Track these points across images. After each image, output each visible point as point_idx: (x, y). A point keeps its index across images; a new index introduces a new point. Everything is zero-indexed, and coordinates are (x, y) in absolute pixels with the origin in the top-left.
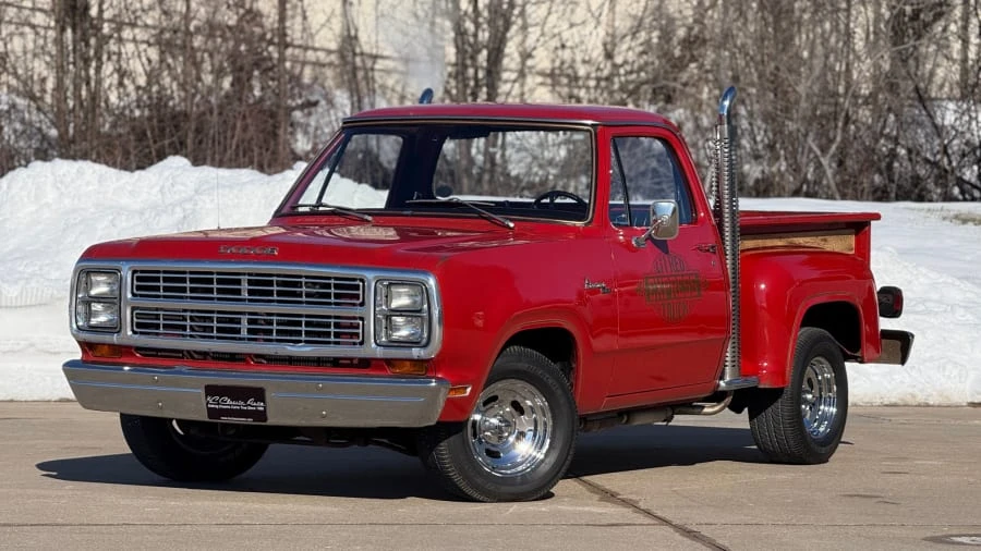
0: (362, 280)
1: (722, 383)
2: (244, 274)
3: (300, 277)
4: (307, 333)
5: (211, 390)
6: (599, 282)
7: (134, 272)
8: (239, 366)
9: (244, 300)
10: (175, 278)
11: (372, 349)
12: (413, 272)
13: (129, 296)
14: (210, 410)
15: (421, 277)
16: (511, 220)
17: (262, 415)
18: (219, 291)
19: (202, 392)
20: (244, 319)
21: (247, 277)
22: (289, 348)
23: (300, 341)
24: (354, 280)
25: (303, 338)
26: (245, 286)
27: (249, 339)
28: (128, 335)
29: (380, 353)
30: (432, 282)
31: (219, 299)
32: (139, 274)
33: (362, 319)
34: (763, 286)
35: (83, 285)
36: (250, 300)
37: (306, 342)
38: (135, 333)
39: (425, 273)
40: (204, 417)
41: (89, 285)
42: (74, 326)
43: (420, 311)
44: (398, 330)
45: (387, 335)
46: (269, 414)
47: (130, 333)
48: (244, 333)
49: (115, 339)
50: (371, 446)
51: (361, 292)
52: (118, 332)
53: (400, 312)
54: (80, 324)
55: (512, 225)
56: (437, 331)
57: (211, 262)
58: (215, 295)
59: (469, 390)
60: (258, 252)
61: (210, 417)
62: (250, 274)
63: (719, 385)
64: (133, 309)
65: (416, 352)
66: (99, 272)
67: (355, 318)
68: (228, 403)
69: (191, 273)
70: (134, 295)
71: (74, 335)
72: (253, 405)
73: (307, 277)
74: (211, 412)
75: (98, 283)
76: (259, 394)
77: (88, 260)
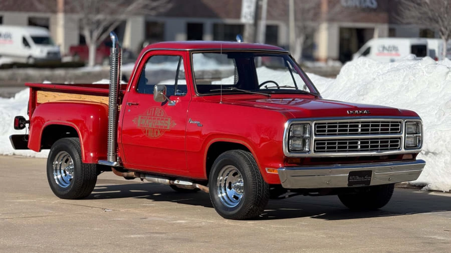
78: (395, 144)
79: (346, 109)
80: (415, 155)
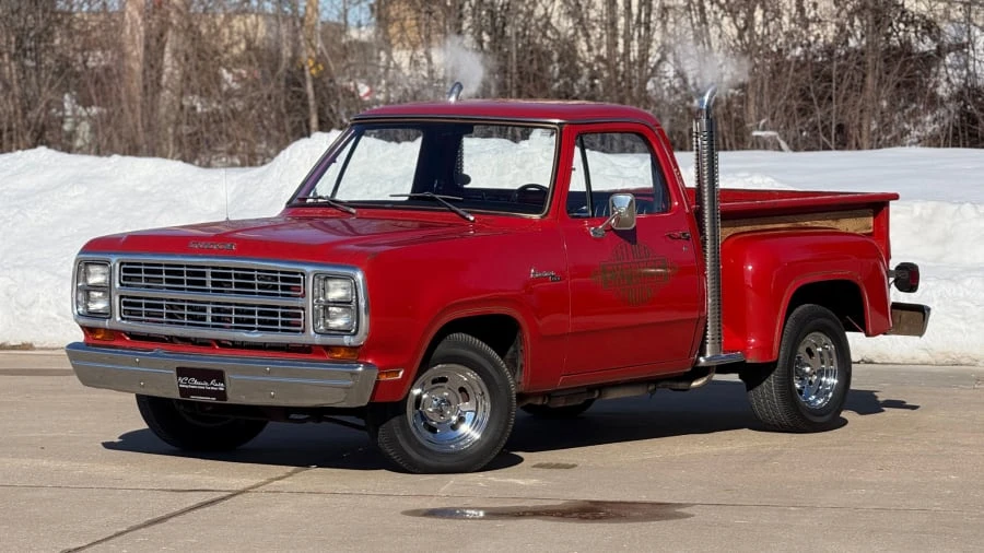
0: (303, 274)
1: (702, 360)
2: (208, 267)
3: (253, 270)
4: (260, 322)
5: (181, 372)
6: (548, 270)
7: (122, 264)
8: (205, 351)
9: (208, 291)
10: (153, 270)
11: (311, 337)
12: (345, 267)
13: (118, 285)
14: (182, 390)
15: (351, 272)
16: (472, 213)
18: (189, 282)
19: (174, 372)
20: (209, 308)
21: (210, 270)
22: (246, 335)
23: (253, 329)
24: (297, 273)
25: (256, 325)
26: (209, 278)
27: (213, 326)
28: (117, 321)
29: (318, 340)
30: (359, 276)
31: (189, 289)
32: (125, 266)
33: (303, 309)
34: (750, 268)
35: (82, 275)
36: (213, 291)
37: (259, 329)
38: (123, 319)
39: (354, 268)
40: (176, 395)
41: (87, 274)
42: (76, 312)
43: (350, 303)
44: (334, 319)
45: (326, 324)
46: (229, 395)
47: (118, 319)
48: (209, 320)
49: (107, 324)
50: (324, 423)
51: (302, 285)
52: (110, 318)
53: (336, 303)
54: (81, 309)
55: (472, 218)
56: (365, 320)
57: (183, 256)
58: (185, 286)
59: (401, 373)
60: (221, 247)
61: (181, 396)
62: (213, 268)
63: (698, 361)
64: (121, 297)
65: (347, 340)
66: (94, 263)
67: (297, 308)
68: (196, 384)
69: (167, 265)
70: (122, 285)
71: (76, 320)
73: (259, 271)
74: (183, 392)
75: (95, 274)
76: (219, 376)
77: (87, 253)
78: (294, 319)
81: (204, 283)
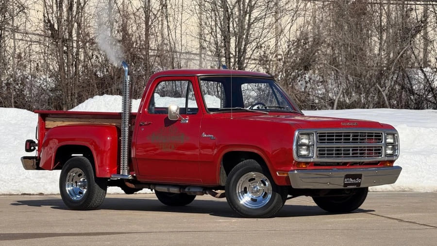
0: (382, 134)
2: (351, 133)
7: (317, 134)
9: (350, 142)
10: (330, 135)
11: (383, 158)
17: (359, 184)
18: (344, 139)
19: (344, 177)
20: (351, 150)
25: (366, 155)
26: (351, 137)
27: (345, 157)
33: (382, 147)
36: (353, 142)
38: (318, 157)
40: (342, 187)
43: (393, 144)
46: (361, 184)
48: (351, 155)
51: (381, 138)
52: (313, 157)
58: (342, 141)
64: (317, 148)
67: (379, 147)
68: (351, 181)
69: (336, 133)
72: (358, 181)
73: (367, 133)
74: (346, 185)
75: (304, 139)
76: (360, 176)
78: (378, 151)
79: (340, 122)
80: (392, 162)
81: (349, 139)
